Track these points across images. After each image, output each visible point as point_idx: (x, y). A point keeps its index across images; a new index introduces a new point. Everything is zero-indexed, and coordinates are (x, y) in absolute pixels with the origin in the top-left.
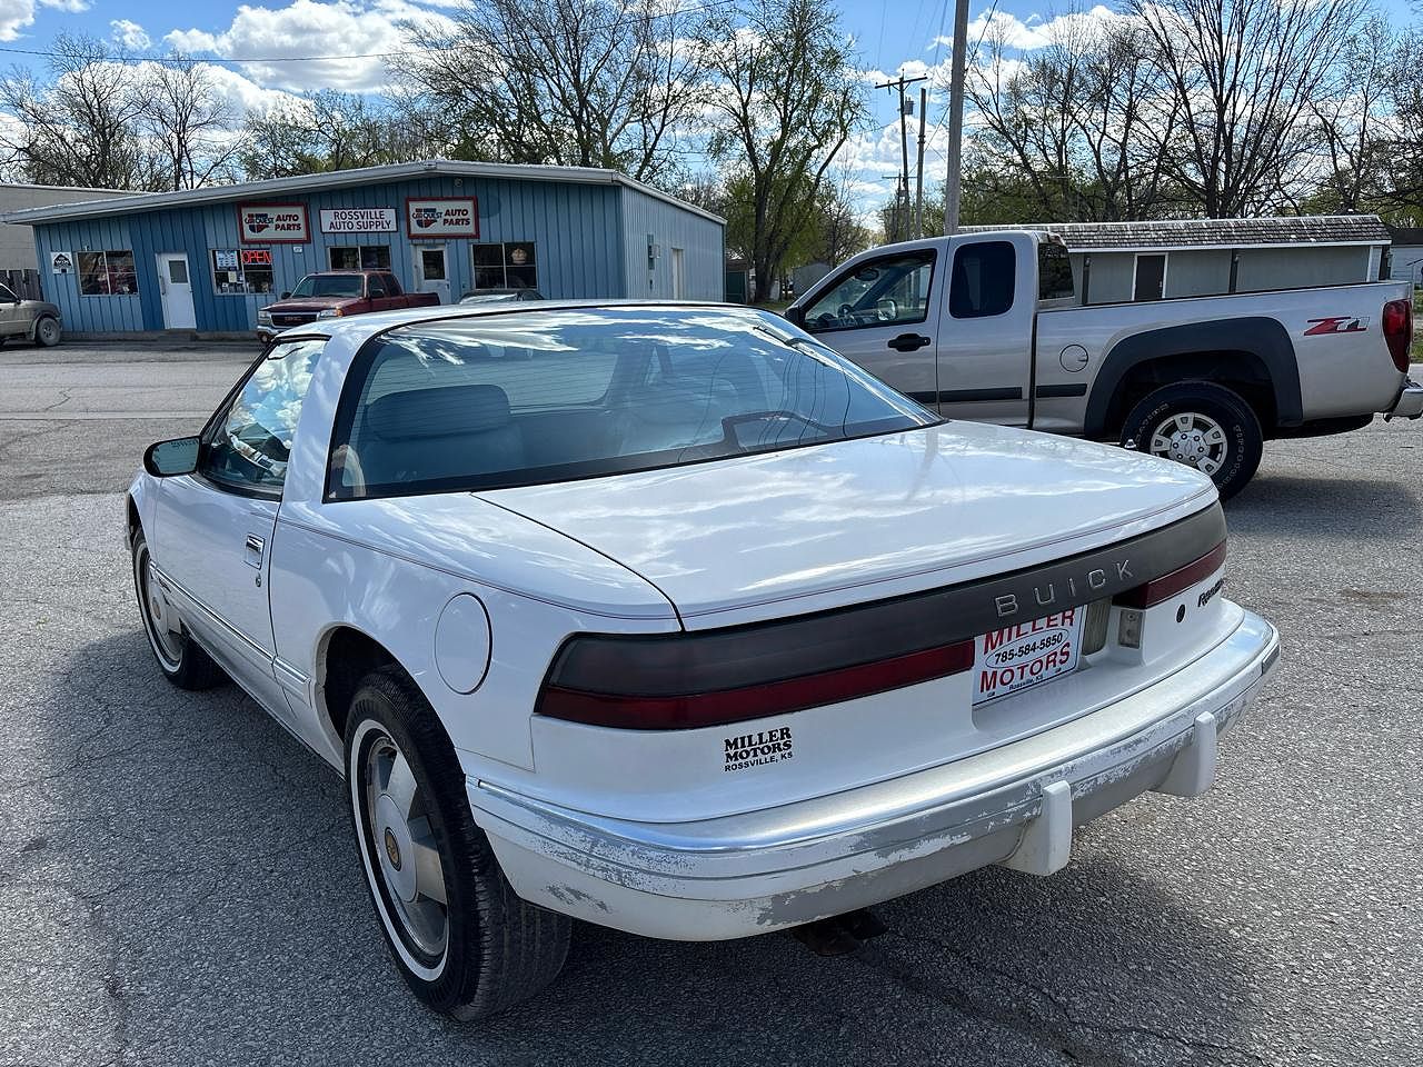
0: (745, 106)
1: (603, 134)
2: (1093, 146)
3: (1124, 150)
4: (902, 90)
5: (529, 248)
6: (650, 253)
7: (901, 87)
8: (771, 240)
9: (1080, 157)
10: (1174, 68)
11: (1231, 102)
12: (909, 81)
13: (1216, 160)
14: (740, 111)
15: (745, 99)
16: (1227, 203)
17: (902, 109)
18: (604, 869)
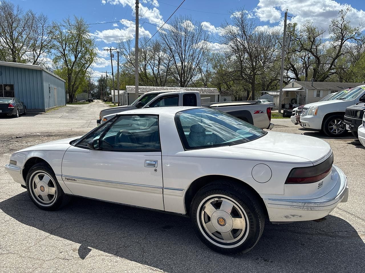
0: (64, 50)
1: (18, 54)
2: (152, 69)
3: (158, 70)
4: (111, 52)
5: (12, 86)
6: (49, 89)
7: (111, 51)
8: (73, 86)
9: (149, 70)
10: (172, 53)
11: (184, 62)
12: (113, 50)
13: (182, 74)
14: (62, 51)
15: (64, 48)
16: (184, 84)
17: (111, 56)
18: (307, 208)
